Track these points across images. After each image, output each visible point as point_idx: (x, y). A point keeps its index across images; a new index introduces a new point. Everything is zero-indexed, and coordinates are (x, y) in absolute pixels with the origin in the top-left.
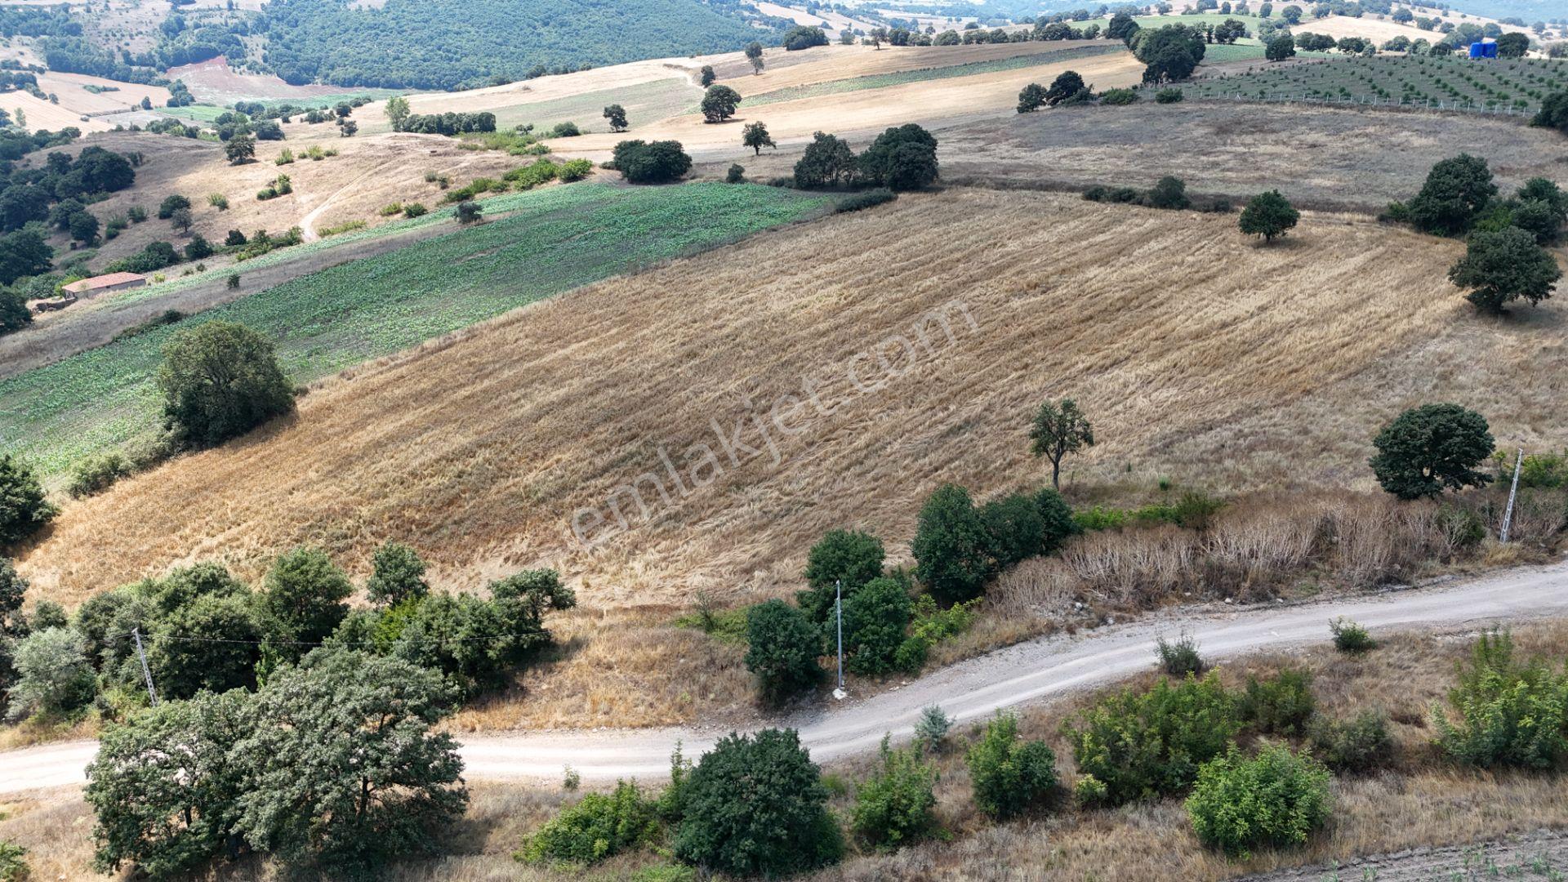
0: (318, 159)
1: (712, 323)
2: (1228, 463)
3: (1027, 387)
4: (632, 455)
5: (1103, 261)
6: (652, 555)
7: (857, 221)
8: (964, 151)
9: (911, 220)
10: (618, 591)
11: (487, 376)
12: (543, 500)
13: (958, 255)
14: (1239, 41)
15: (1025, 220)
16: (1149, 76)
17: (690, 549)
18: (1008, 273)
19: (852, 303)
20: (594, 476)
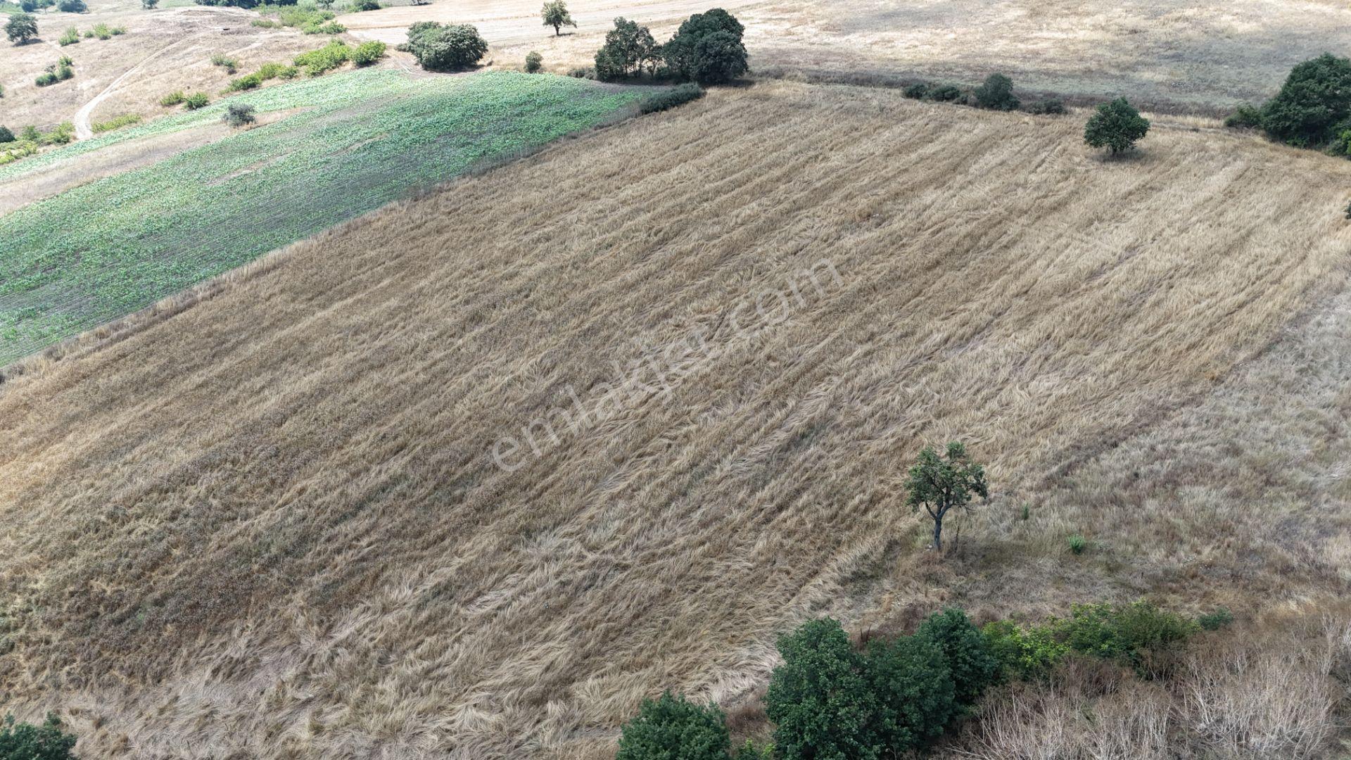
0: (105, 38)
1: (502, 270)
2: (1150, 506)
4: (395, 480)
5: (939, 181)
6: (412, 665)
7: (664, 125)
8: (772, 34)
9: (724, 124)
11: (228, 352)
13: (777, 172)
15: (845, 125)
17: (462, 653)
18: (836, 197)
19: (664, 241)
20: (346, 517)
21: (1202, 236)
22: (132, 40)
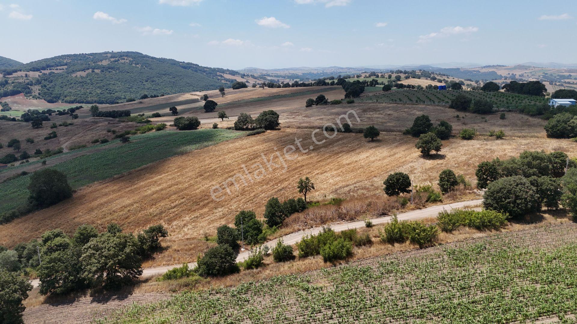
0: (66, 126)
1: (208, 167)
2: (351, 193)
4: (183, 203)
6: (190, 227)
7: (253, 138)
8: (288, 118)
10: (180, 236)
12: (156, 216)
14: (377, 86)
16: (347, 96)
17: (201, 225)
19: (251, 160)
20: (171, 209)
22: (76, 127)
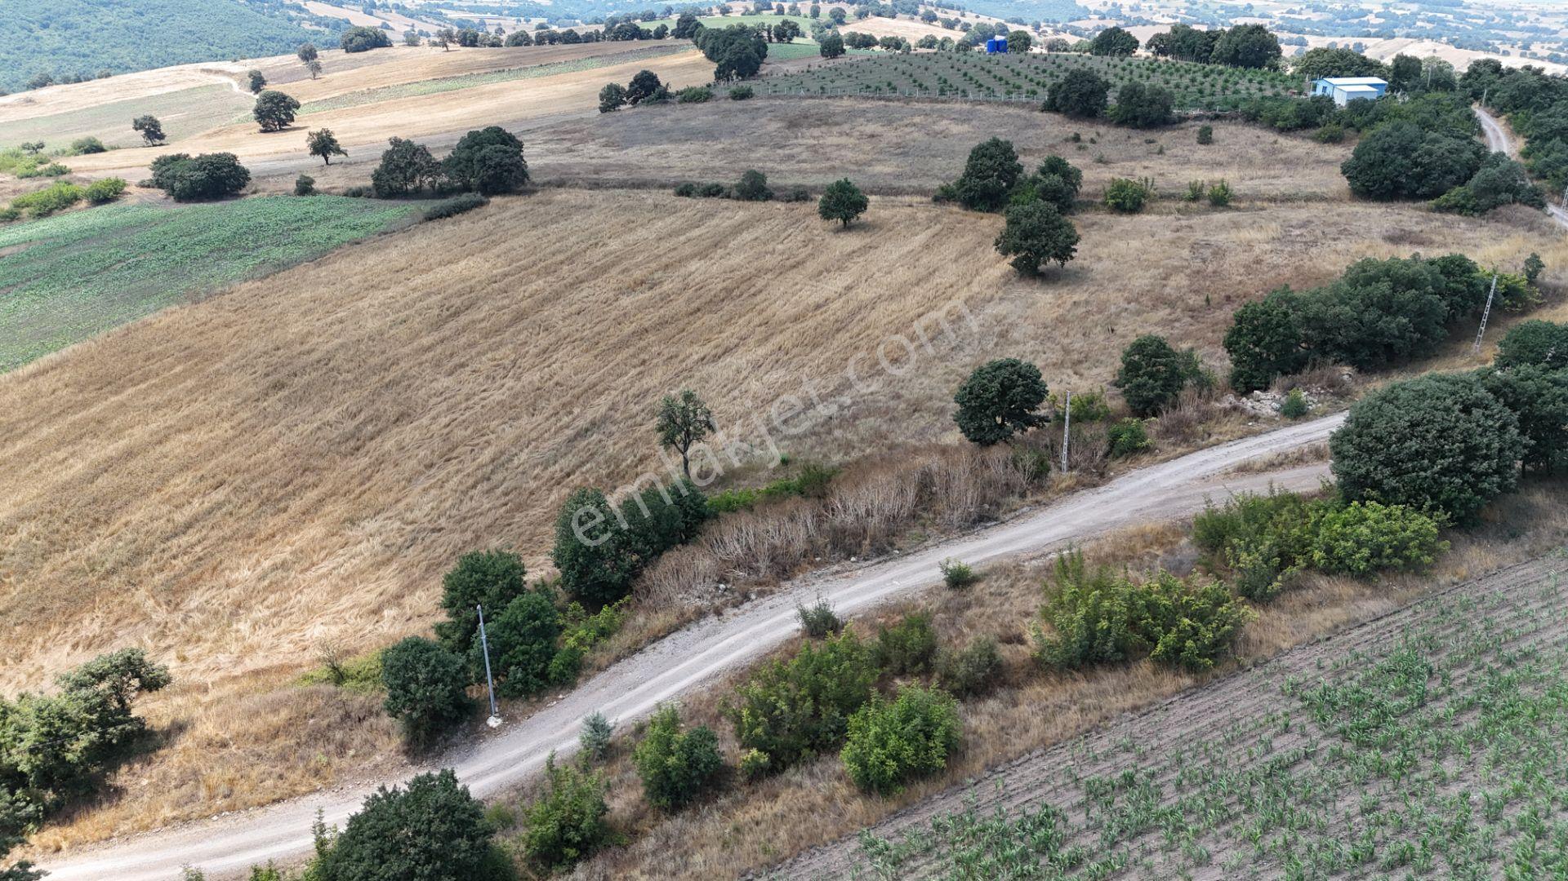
1: (298, 348)
2: (837, 433)
3: (648, 382)
4: (219, 505)
5: (702, 255)
6: (260, 612)
7: (449, 229)
8: (553, 152)
9: (507, 224)
10: (223, 658)
11: (20, 437)
12: (113, 571)
13: (561, 257)
14: (796, 40)
15: (623, 219)
16: (721, 74)
17: (304, 599)
18: (614, 272)
19: (457, 314)
20: (176, 535)
21: (902, 274)
